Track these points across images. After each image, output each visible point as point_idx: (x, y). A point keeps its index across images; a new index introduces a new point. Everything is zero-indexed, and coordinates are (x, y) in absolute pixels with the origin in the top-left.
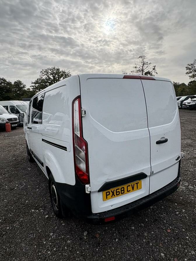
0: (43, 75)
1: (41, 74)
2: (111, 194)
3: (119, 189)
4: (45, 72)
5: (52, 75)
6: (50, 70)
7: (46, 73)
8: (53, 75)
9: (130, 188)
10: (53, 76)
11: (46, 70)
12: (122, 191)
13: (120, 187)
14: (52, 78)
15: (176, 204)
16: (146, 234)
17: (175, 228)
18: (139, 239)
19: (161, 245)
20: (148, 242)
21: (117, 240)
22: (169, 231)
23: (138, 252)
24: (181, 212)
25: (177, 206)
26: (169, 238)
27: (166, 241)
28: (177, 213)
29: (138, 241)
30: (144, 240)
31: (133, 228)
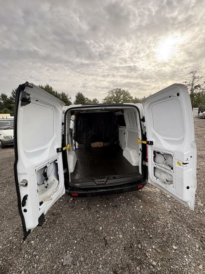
1: (109, 93)
4: (111, 92)
6: (115, 90)
10: (117, 95)
11: (112, 90)
14: (116, 96)
15: (140, 201)
16: (101, 212)
17: (124, 216)
18: (95, 213)
19: (105, 222)
20: (99, 217)
21: (83, 209)
22: (118, 216)
23: (88, 220)
24: (138, 207)
25: (139, 202)
26: (114, 221)
27: (111, 221)
28: (135, 207)
29: (94, 214)
30: (98, 215)
31: (98, 206)
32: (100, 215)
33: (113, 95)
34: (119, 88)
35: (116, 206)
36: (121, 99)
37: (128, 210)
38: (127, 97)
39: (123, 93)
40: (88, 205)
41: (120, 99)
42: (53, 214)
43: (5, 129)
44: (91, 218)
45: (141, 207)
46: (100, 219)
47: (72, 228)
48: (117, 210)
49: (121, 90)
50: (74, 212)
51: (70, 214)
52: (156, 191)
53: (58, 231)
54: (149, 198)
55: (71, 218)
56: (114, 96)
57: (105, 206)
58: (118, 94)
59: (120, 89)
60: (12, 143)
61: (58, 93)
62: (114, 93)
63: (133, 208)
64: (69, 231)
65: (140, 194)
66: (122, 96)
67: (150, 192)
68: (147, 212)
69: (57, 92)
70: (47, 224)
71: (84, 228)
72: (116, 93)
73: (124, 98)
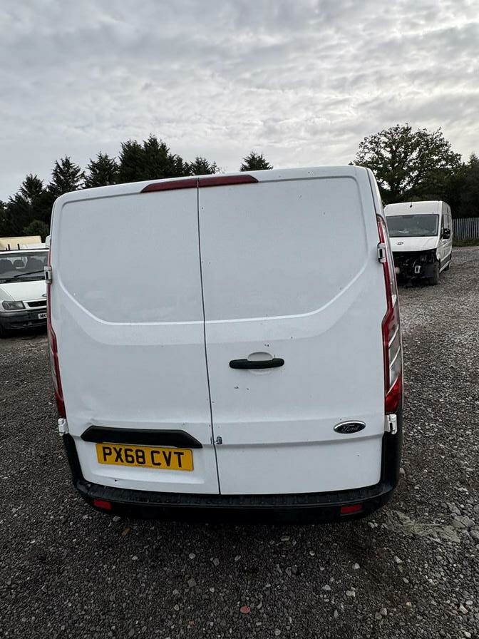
0: (366, 150)
1: (361, 149)
2: (114, 454)
3: (131, 451)
4: (371, 143)
5: (389, 149)
6: (385, 136)
7: (374, 144)
8: (392, 149)
9: (159, 458)
10: (392, 152)
11: (375, 137)
12: (141, 457)
13: (134, 448)
14: (389, 156)
15: (357, 566)
16: (192, 583)
17: (268, 614)
18: (170, 583)
19: (192, 623)
20: (179, 600)
21: (135, 558)
22: (245, 610)
23: (137, 602)
24: (339, 591)
25: (351, 571)
26: (223, 624)
27: (212, 624)
28: (327, 588)
29: (164, 584)
30: (175, 592)
31: (192, 556)
32: (186, 591)
33: (377, 153)
34: (402, 125)
35: (255, 570)
36: (411, 169)
37: (292, 594)
38: (435, 158)
39: (418, 143)
40: (158, 550)
41: (405, 168)
42: (43, 559)
43: (8, 281)
44: (150, 597)
45: (349, 593)
46: (176, 608)
47: (75, 618)
48: (251, 584)
49: (413, 132)
50: (105, 566)
51: (91, 568)
52: (444, 540)
53: (33, 618)
54: (398, 560)
55: (86, 583)
56: (382, 158)
57: (216, 562)
58: (397, 148)
59: (407, 130)
60: (24, 322)
61: (183, 162)
62: (383, 145)
63: (317, 590)
64: (63, 628)
65: (365, 540)
66: (415, 154)
67: (414, 537)
68: (364, 620)
69: (180, 160)
70: (13, 586)
71: (114, 627)
72: (391, 147)
73: (422, 162)
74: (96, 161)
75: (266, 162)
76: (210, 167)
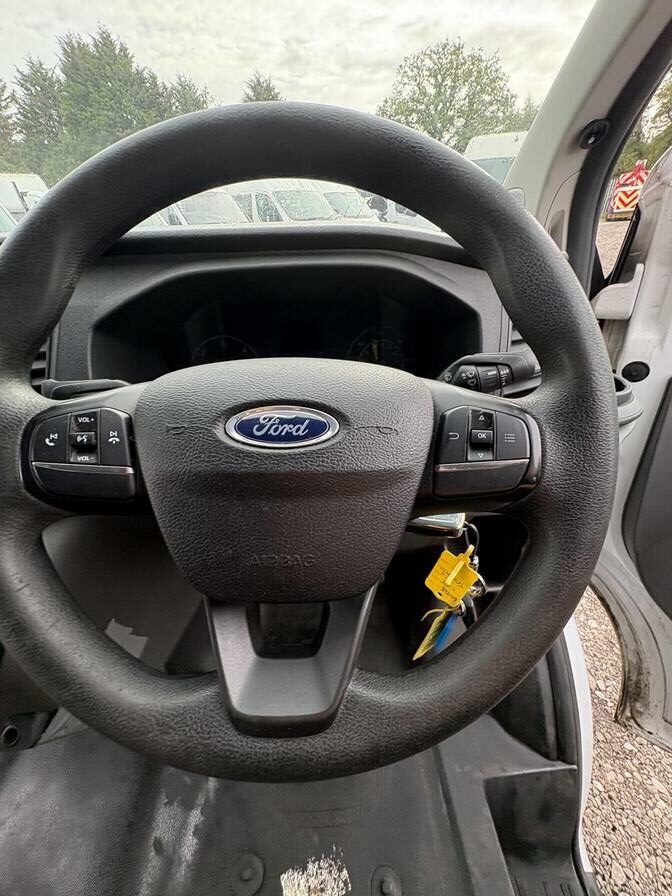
38: (487, 98)
39: (470, 73)
56: (424, 94)
58: (443, 79)
59: (458, 49)
61: (159, 82)
62: (426, 73)
66: (464, 92)
69: (154, 78)
72: (435, 76)
73: (471, 104)
74: (27, 71)
75: (277, 91)
76: (199, 92)
